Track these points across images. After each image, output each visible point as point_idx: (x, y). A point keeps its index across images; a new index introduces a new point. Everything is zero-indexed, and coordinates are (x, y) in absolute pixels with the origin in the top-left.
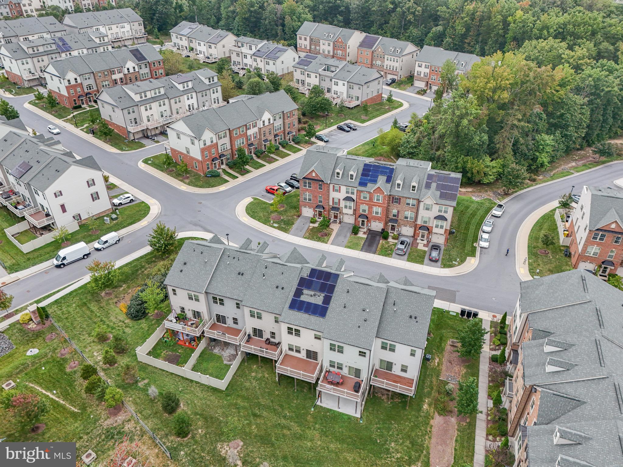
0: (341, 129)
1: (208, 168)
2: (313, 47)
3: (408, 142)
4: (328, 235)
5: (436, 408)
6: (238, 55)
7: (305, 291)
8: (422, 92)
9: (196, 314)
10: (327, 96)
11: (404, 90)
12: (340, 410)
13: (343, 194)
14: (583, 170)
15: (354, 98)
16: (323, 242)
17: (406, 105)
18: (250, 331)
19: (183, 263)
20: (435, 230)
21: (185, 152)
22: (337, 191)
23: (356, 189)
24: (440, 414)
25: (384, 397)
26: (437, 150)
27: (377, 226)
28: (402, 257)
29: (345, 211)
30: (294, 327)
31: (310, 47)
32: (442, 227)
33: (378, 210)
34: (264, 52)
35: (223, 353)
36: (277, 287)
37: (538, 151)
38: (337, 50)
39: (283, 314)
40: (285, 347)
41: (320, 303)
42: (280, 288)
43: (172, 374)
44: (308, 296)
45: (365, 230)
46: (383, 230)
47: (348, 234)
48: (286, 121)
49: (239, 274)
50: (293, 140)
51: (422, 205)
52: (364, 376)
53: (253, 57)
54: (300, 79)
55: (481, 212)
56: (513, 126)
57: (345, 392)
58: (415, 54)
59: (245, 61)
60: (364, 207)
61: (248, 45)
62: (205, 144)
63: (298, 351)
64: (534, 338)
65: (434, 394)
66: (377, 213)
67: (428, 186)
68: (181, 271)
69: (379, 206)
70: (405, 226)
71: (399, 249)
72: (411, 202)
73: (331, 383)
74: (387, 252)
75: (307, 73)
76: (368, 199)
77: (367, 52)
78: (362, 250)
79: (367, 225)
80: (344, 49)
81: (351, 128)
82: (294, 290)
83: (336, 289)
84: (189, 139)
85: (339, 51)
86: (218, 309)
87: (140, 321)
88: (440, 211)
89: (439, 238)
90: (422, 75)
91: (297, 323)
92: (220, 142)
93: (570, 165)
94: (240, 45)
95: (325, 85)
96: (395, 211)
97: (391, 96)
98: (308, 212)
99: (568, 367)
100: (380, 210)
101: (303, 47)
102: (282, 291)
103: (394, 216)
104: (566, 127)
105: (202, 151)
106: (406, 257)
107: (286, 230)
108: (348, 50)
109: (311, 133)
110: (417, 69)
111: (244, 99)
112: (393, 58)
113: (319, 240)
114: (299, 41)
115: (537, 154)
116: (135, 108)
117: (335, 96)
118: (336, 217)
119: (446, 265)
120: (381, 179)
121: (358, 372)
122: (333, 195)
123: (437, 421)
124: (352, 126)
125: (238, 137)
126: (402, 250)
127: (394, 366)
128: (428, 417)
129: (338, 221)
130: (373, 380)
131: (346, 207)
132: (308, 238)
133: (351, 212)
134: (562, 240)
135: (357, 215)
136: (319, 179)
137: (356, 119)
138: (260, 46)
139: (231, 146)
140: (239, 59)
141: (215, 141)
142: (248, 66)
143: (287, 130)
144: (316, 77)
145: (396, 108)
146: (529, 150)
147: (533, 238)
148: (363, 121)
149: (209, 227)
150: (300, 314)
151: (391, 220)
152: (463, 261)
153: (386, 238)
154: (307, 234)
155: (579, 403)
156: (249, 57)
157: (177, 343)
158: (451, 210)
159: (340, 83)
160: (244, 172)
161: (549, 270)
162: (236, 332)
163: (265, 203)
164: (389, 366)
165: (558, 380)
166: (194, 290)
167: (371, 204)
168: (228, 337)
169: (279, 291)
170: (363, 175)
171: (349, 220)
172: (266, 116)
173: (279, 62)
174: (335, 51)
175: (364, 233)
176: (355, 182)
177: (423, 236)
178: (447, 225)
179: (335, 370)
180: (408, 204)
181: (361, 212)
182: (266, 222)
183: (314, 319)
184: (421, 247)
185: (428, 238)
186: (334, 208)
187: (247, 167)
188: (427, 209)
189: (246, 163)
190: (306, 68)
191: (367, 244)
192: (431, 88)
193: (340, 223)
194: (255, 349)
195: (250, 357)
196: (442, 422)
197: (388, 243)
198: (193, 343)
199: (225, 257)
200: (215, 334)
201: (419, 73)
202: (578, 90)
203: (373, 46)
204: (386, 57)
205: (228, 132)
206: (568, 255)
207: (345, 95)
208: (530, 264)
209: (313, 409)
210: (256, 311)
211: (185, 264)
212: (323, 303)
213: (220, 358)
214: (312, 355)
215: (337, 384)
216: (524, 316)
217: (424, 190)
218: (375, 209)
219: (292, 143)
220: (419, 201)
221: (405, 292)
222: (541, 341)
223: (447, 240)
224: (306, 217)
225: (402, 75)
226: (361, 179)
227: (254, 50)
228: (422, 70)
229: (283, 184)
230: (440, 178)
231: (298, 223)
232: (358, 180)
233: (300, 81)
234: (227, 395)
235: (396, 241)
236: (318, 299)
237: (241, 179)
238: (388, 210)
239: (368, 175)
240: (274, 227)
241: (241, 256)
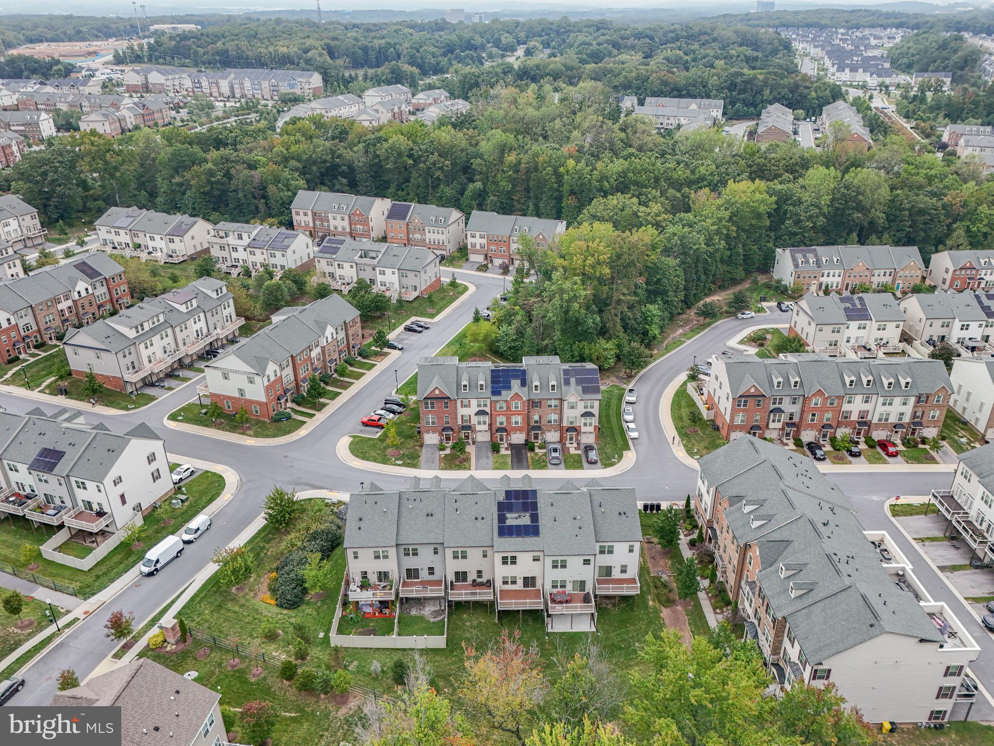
0: (409, 329)
1: (274, 410)
2: (318, 223)
3: (507, 335)
4: (468, 460)
5: (660, 602)
6: (222, 248)
7: (508, 515)
8: (483, 268)
9: (383, 575)
10: (375, 289)
11: (460, 267)
12: (574, 630)
13: (474, 408)
14: (693, 336)
15: (410, 288)
16: (465, 469)
17: (472, 289)
18: (451, 577)
19: (357, 519)
20: (583, 429)
21: (237, 395)
22: (466, 406)
23: (488, 401)
24: (666, 607)
25: (610, 606)
26: (543, 340)
27: (518, 438)
28: (559, 467)
29: (478, 428)
30: (509, 555)
31: (314, 224)
32: (591, 424)
33: (517, 419)
34: (263, 241)
35: (423, 612)
36: (476, 519)
37: (646, 323)
38: (356, 224)
39: (495, 544)
40: (498, 583)
41: (529, 523)
42: (479, 519)
43: (378, 649)
44: (512, 519)
45: (506, 445)
46: (526, 440)
47: (490, 454)
48: (350, 332)
49: (428, 515)
50: (360, 354)
51: (565, 404)
52: (589, 588)
53: (248, 250)
54: (327, 272)
55: (614, 402)
56: (619, 302)
57: (577, 607)
58: (460, 221)
59: (234, 255)
60: (501, 420)
61: (236, 233)
62: (269, 380)
63: (514, 582)
64: (731, 505)
65: (653, 590)
66: (517, 423)
67: (567, 382)
68: (360, 529)
69: (519, 415)
70: (549, 431)
71: (554, 458)
72: (553, 403)
73: (561, 602)
74: (541, 464)
75: (336, 263)
76: (505, 409)
77: (398, 225)
78: (513, 468)
79: (507, 440)
80: (366, 222)
81: (422, 327)
82: (496, 517)
83: (539, 506)
84: (245, 377)
85: (358, 226)
86: (411, 562)
87: (300, 608)
88: (586, 407)
89: (589, 439)
90: (478, 247)
91: (513, 549)
92: (284, 373)
93: (678, 333)
94: (222, 234)
95: (366, 276)
96: (536, 418)
97: (455, 279)
98: (431, 438)
99: (769, 518)
100: (519, 419)
101: (303, 224)
102: (483, 521)
103: (536, 422)
104: (665, 293)
105: (267, 389)
106: (563, 465)
107: (415, 466)
108: (371, 224)
109: (382, 342)
110: (470, 240)
111: (295, 314)
112: (436, 229)
113: (459, 467)
114: (296, 218)
115: (647, 327)
116: (132, 348)
117: (383, 288)
118: (467, 437)
119: (608, 464)
120: (516, 384)
121: (583, 584)
122: (462, 411)
123: (665, 613)
124: (422, 324)
125: (301, 364)
126: (557, 458)
127: (613, 570)
128: (657, 612)
129: (470, 442)
130: (599, 588)
131: (479, 423)
132: (446, 469)
133: (486, 427)
134: (705, 414)
135: (494, 430)
136: (444, 396)
137: (422, 315)
138: (254, 233)
139: (295, 375)
140: (225, 254)
141: (279, 375)
142: (241, 262)
143: (352, 342)
144: (352, 267)
145: (462, 293)
146: (639, 324)
147: (677, 419)
148: (432, 316)
149: (317, 483)
150: (513, 539)
151: (534, 428)
152: (620, 457)
153: (532, 449)
154: (442, 464)
155: (788, 542)
156: (240, 249)
157: (363, 616)
158: (597, 404)
159: (388, 271)
160: (320, 407)
161: (705, 448)
162: (438, 583)
163: (370, 439)
164: (608, 570)
165: (765, 531)
166: (382, 545)
167: (508, 414)
168: (431, 590)
169: (479, 523)
170: (493, 382)
171: (483, 437)
172: (330, 330)
173: (289, 251)
174: (353, 226)
175: (507, 449)
176: (487, 392)
177: (571, 439)
178: (595, 421)
179: (559, 589)
180: (550, 406)
181: (498, 425)
182: (385, 461)
183: (529, 541)
184: (573, 451)
185: (577, 439)
186: (464, 428)
187: (322, 400)
188: (572, 407)
189: (321, 395)
190: (334, 256)
191: (515, 460)
192: (491, 261)
193: (474, 443)
194: (466, 594)
195: (457, 607)
196: (670, 613)
197: (537, 454)
198: (387, 611)
199: (404, 501)
200: (414, 592)
201: (474, 245)
202: (667, 251)
203: (406, 216)
204: (427, 229)
205: (290, 359)
206: (717, 429)
207: (397, 286)
208: (685, 446)
209: (547, 638)
210: (460, 550)
211: (361, 519)
212: (532, 522)
213: (422, 618)
214: (529, 581)
215: (567, 602)
216: (712, 490)
217: (563, 387)
218: (514, 419)
219: (359, 358)
220: (561, 400)
221: (607, 492)
222: (738, 505)
223: (597, 437)
224: (431, 446)
225: (451, 248)
226: (492, 387)
227: (246, 240)
228: (476, 241)
229: (383, 412)
230: (577, 372)
231: (424, 453)
232: (489, 389)
233: (327, 275)
234: (452, 651)
235: (544, 451)
236: (525, 520)
237: (320, 417)
238: (528, 418)
239: (499, 382)
240: (399, 465)
241: (422, 496)
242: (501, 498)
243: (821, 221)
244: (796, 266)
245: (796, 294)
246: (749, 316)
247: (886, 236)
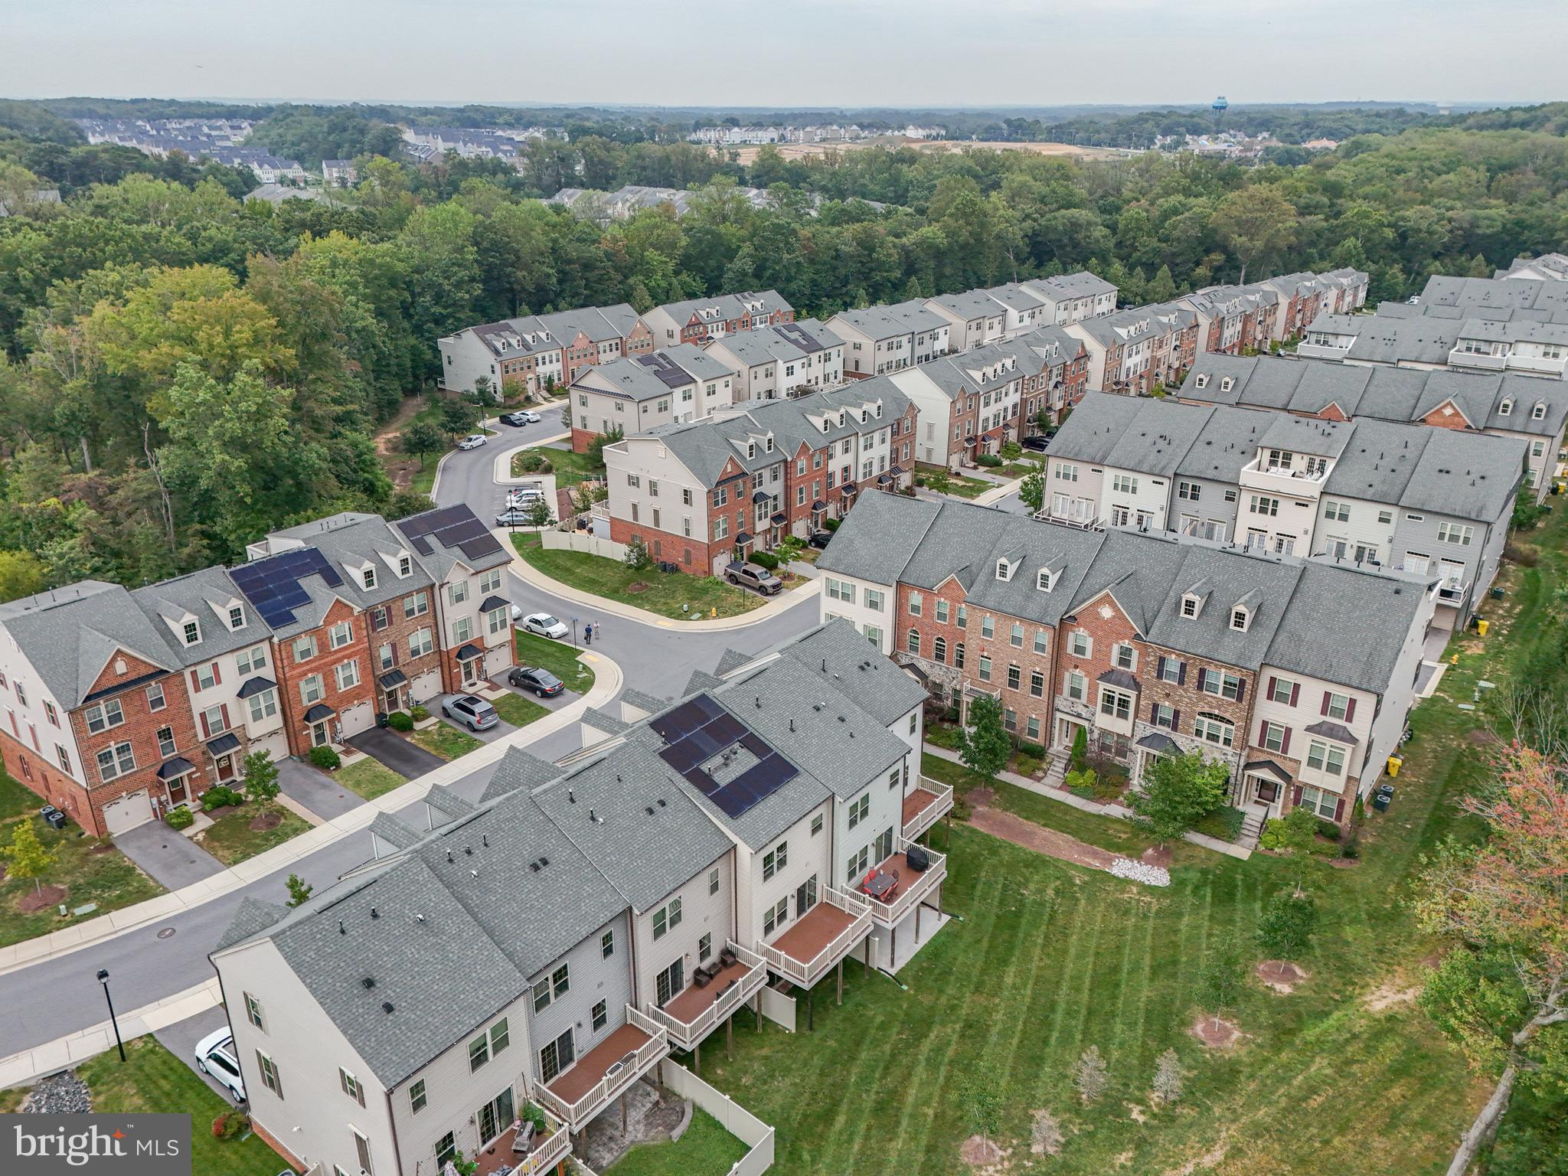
4: (282, 816)
13: (232, 680)
14: (429, 488)
16: (297, 832)
18: (651, 997)
20: (491, 641)
22: (207, 683)
23: (264, 648)
27: (358, 718)
28: (501, 728)
29: (255, 730)
30: (773, 847)
32: (503, 625)
33: (349, 674)
35: (631, 1138)
36: (650, 811)
40: (758, 938)
41: (755, 761)
42: (657, 808)
44: (721, 771)
45: (339, 746)
46: (380, 716)
47: (321, 778)
51: (443, 595)
60: (309, 690)
63: (782, 916)
66: (348, 680)
67: (423, 548)
69: (349, 657)
70: (418, 676)
71: (484, 716)
72: (415, 602)
74: (460, 744)
76: (316, 653)
78: (410, 777)
79: (334, 732)
82: (685, 784)
83: (739, 720)
86: (552, 1022)
88: (484, 588)
89: (500, 661)
91: (781, 826)
96: (385, 653)
98: (129, 815)
100: (353, 667)
102: (668, 808)
103: (387, 663)
106: (504, 724)
113: (280, 835)
118: (229, 769)
119: (580, 686)
120: (312, 584)
121: (888, 836)
122: (200, 702)
126: (492, 711)
131: (254, 717)
132: (247, 855)
133: (276, 721)
135: (297, 716)
136: (144, 671)
150: (761, 806)
151: (386, 680)
152: (585, 667)
153: (407, 728)
154: (224, 852)
155: (1134, 576)
158: (503, 575)
161: (690, 599)
167: (325, 662)
168: (639, 1059)
169: (664, 816)
170: (255, 599)
175: (351, 751)
176: (255, 625)
177: (466, 675)
178: (509, 614)
180: (410, 612)
181: (306, 703)
182: (32, 928)
183: (792, 791)
184: (491, 695)
185: (480, 671)
186: (215, 745)
188: (459, 598)
191: (394, 763)
197: (426, 731)
200: (604, 1094)
209: (905, 987)
210: (667, 904)
212: (759, 755)
214: (804, 896)
215: (896, 889)
217: (425, 560)
218: (340, 672)
220: (430, 590)
223: (515, 651)
224: (136, 833)
226: (262, 611)
230: (429, 522)
231: (139, 857)
232: (258, 617)
235: (433, 719)
238: (371, 656)
239: (272, 594)
241: (479, 830)
242: (656, 742)
244: (497, 352)
245: (517, 398)
246: (479, 442)
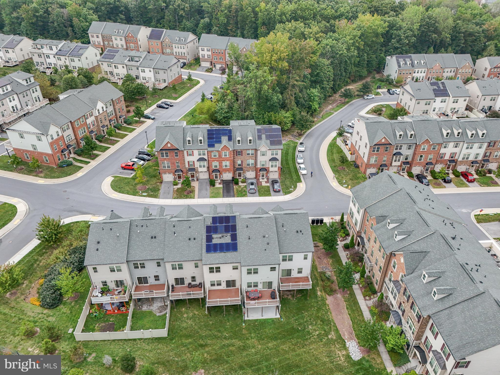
0: (160, 107)
1: (59, 159)
2: (106, 43)
3: (221, 109)
4: (192, 191)
5: (325, 292)
6: (40, 56)
7: (214, 236)
8: (210, 70)
9: (119, 283)
10: (139, 81)
11: (195, 70)
12: (264, 318)
13: (196, 156)
14: (338, 110)
15: (161, 81)
16: (191, 198)
17: (202, 82)
18: (172, 282)
19: (96, 243)
20: (271, 169)
21: (31, 149)
22: (190, 155)
23: (206, 151)
24: (329, 295)
25: (290, 297)
26: (245, 112)
27: (228, 176)
28: (255, 195)
29: (200, 170)
30: (214, 266)
31: (104, 43)
32: (276, 166)
33: (227, 164)
34: (66, 51)
35: (152, 308)
36: (190, 239)
37: (310, 101)
38: (130, 43)
39: (203, 259)
40: (208, 286)
41: (229, 241)
42: (192, 239)
43: (114, 340)
44: (217, 239)
45: (219, 181)
46: (233, 178)
47: (208, 187)
48: (116, 107)
49: (152, 238)
50: (125, 122)
51: (259, 153)
52: (275, 286)
53: (56, 57)
54: (108, 71)
55: (291, 151)
56: (293, 86)
57: (267, 302)
58: (195, 41)
59: (48, 61)
60: (215, 164)
61: (48, 46)
62: (52, 139)
63: (219, 284)
64: (378, 223)
65: (320, 283)
66: (226, 166)
67: (260, 138)
68: (97, 250)
69: (227, 160)
70: (248, 171)
71: (251, 189)
72: (250, 152)
73: (254, 299)
74: (242, 194)
75: (113, 65)
76: (217, 156)
77: (156, 43)
78: (223, 197)
79: (220, 177)
80: (136, 42)
81: (168, 105)
82: (204, 237)
83: (237, 228)
84: (34, 137)
85: (131, 44)
86: (140, 273)
87: (58, 308)
88: (272, 154)
89: (274, 176)
90: (206, 57)
91: (217, 262)
92: (66, 134)
93: (329, 108)
94: (39, 46)
95: (133, 74)
96: (239, 162)
97: (190, 76)
98: (168, 177)
99: (409, 234)
100: (228, 163)
101: (97, 44)
102: (195, 241)
103: (239, 165)
104: (321, 82)
105: (51, 144)
106: (257, 194)
107: (155, 196)
108: (139, 43)
109: (139, 114)
110: (201, 53)
111: (74, 93)
112: (179, 46)
113: (187, 197)
114: (91, 39)
115: (311, 103)
117: (145, 81)
118: (193, 176)
119: (287, 192)
120: (224, 139)
121: (270, 284)
122: (188, 159)
123: (330, 300)
124: (169, 103)
125: (79, 128)
126: (254, 189)
127: (292, 271)
128: (323, 300)
129: (195, 179)
130: (282, 286)
131: (200, 166)
132: (177, 198)
133: (205, 169)
134: (349, 157)
135: (211, 171)
136: (174, 148)
137: (169, 98)
138: (60, 46)
139: (75, 136)
140: (42, 60)
141: (60, 135)
142: (53, 65)
143: (119, 114)
144: (123, 67)
145: (196, 85)
146: (306, 101)
147: (331, 161)
148: (176, 99)
149: (84, 210)
150: (217, 254)
151: (238, 169)
152: (295, 187)
153: (237, 183)
154: (175, 195)
155: (425, 253)
156: (51, 56)
157: (106, 314)
158: (280, 152)
159: (147, 70)
160: (94, 157)
161: (350, 179)
162: (161, 287)
163: (126, 178)
164: (289, 272)
165: (406, 243)
166: (116, 262)
167: (220, 160)
168: (156, 293)
169: (192, 242)
170: (209, 138)
171: (204, 175)
172: (100, 105)
173: (83, 58)
174: (128, 45)
175: (220, 183)
176: (205, 145)
177: (263, 176)
178: (278, 164)
179: (253, 288)
180: (249, 154)
181: (213, 168)
182: (135, 193)
183: (230, 255)
184: (264, 184)
185: (267, 176)
186: (190, 170)
187: (95, 152)
188: (263, 155)
189: (93, 148)
190: (112, 60)
191: (225, 191)
192: (215, 66)
193: (197, 180)
194: (182, 295)
195: (177, 303)
196: (333, 300)
197: (240, 186)
198: (123, 309)
199: (134, 227)
200: (143, 295)
201: (203, 56)
202: (323, 55)
203: (160, 38)
204: (174, 45)
205: (69, 124)
206: (357, 167)
207: (153, 80)
208: (337, 179)
209: (244, 325)
210: (177, 263)
211: (98, 243)
212: (232, 240)
213: (151, 313)
214: (231, 283)
215: (258, 298)
216: (362, 211)
217: (258, 141)
218: (224, 163)
219: (125, 125)
220: (256, 150)
221: (287, 215)
222: (383, 223)
223: (280, 175)
224: (168, 182)
225: (189, 58)
226: (208, 142)
227: (55, 50)
228: (205, 53)
229: (136, 160)
230: (266, 130)
231: (163, 188)
232: (206, 143)
233: (109, 73)
234: (172, 340)
235: (245, 184)
236: (227, 239)
237: (93, 163)
238: (234, 162)
239: (213, 138)
240: (144, 196)
241: (148, 223)
242: (209, 222)
243: (413, 39)
244: (399, 66)
245: (399, 84)
246: (371, 97)
247: (450, 49)
